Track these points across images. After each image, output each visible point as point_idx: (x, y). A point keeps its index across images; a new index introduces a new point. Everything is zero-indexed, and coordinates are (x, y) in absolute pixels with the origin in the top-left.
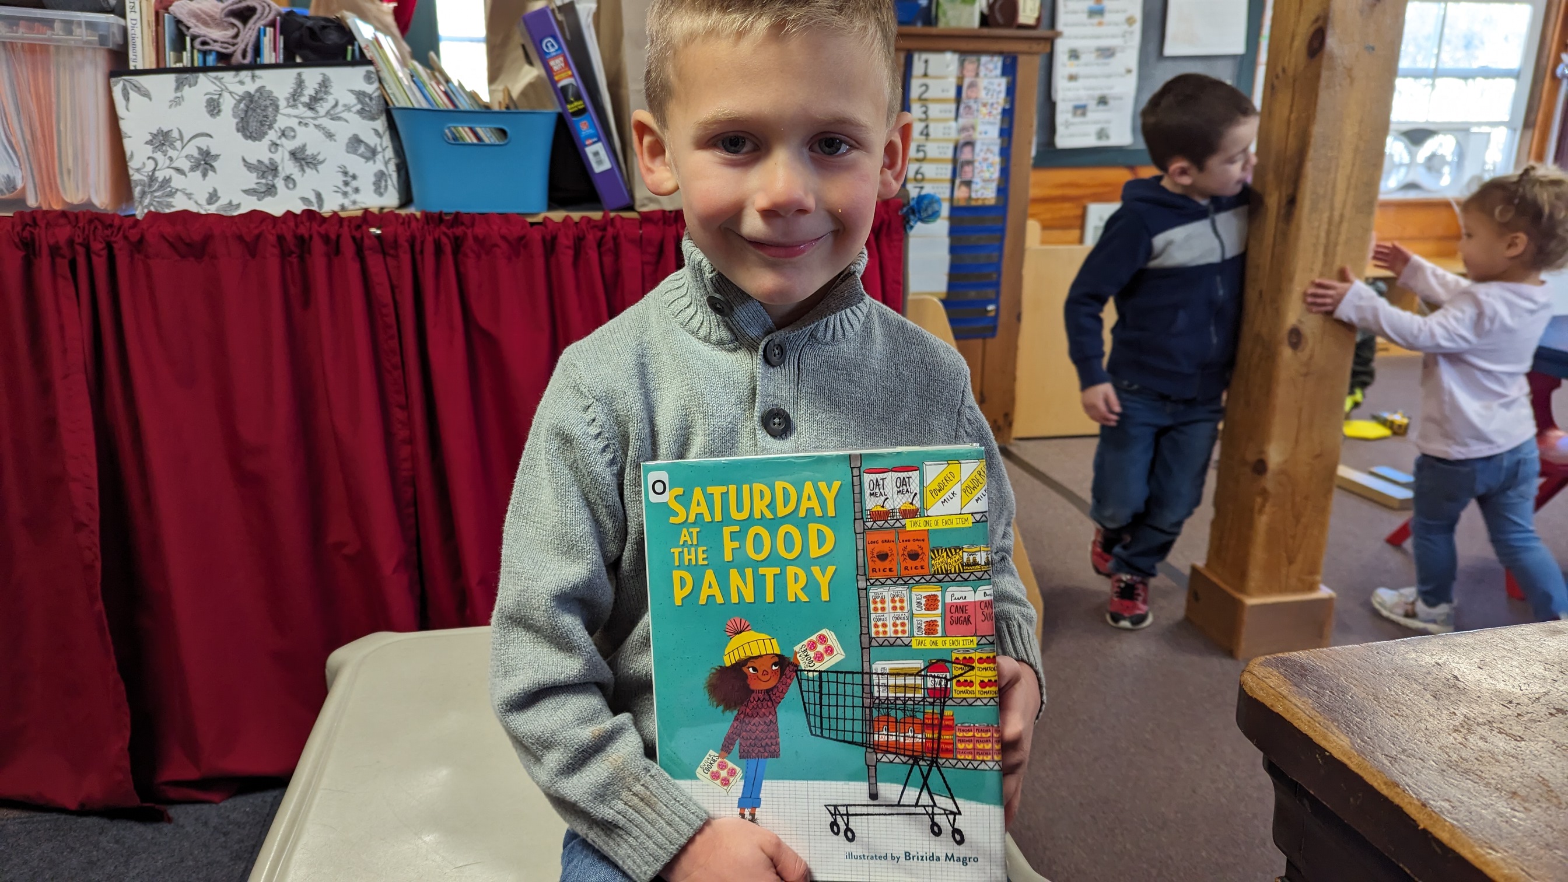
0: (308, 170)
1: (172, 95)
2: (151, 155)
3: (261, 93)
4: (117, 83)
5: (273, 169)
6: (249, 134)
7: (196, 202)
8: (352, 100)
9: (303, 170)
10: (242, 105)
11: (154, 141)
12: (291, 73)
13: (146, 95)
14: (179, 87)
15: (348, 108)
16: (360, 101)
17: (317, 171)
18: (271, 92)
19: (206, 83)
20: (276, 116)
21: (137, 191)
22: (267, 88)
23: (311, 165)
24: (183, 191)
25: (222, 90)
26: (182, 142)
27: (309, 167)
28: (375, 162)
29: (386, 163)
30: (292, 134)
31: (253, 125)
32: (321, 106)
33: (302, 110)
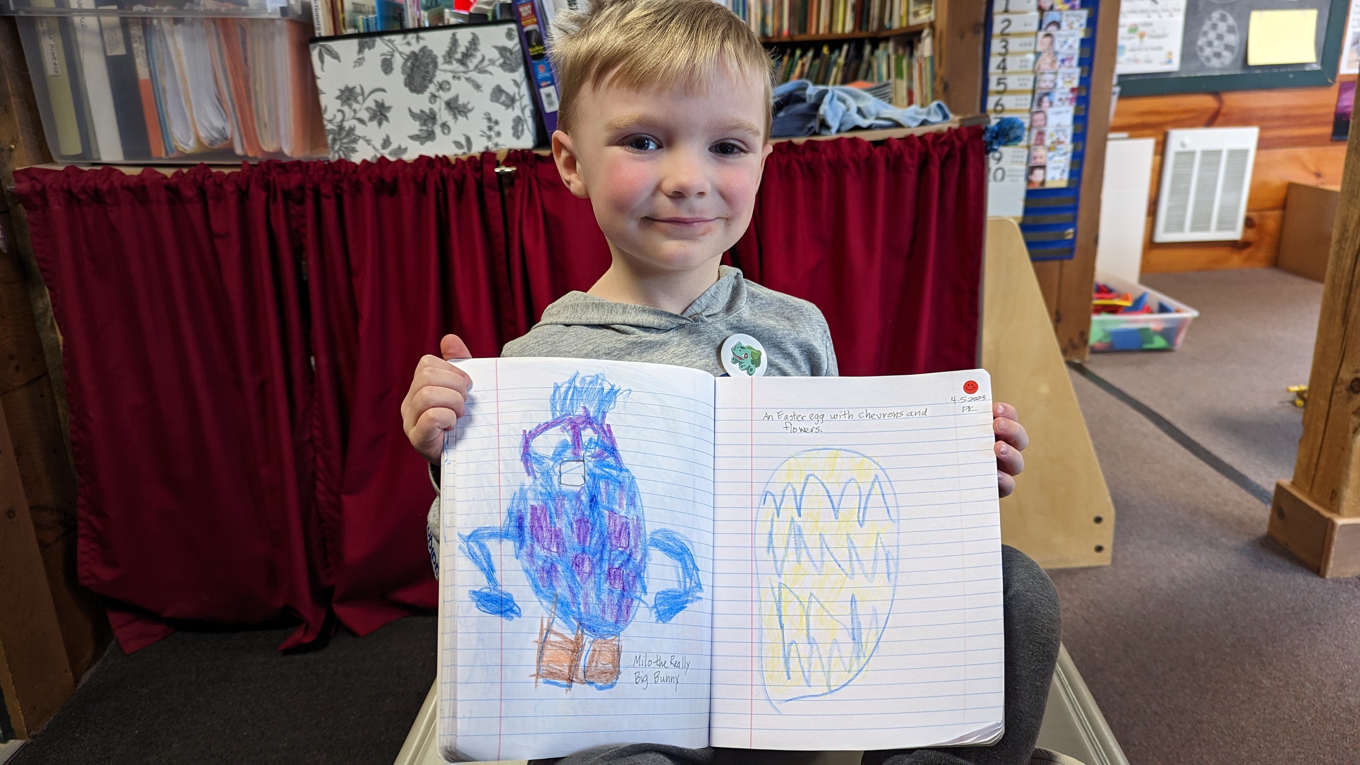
0: (460, 118)
1: (356, 56)
2: (339, 107)
3: (424, 53)
4: (314, 49)
5: (432, 118)
6: (414, 88)
7: (374, 150)
8: (496, 54)
9: (456, 118)
10: (409, 64)
11: (343, 97)
12: (447, 34)
13: (336, 57)
14: (360, 51)
15: (492, 62)
16: (502, 55)
17: (467, 118)
18: (431, 51)
19: (381, 45)
20: (435, 72)
21: (330, 137)
22: (430, 47)
23: (462, 113)
24: (364, 138)
25: (394, 51)
26: (364, 97)
28: (513, 109)
29: (523, 110)
30: (448, 87)
31: (418, 80)
32: (471, 62)
33: (456, 66)
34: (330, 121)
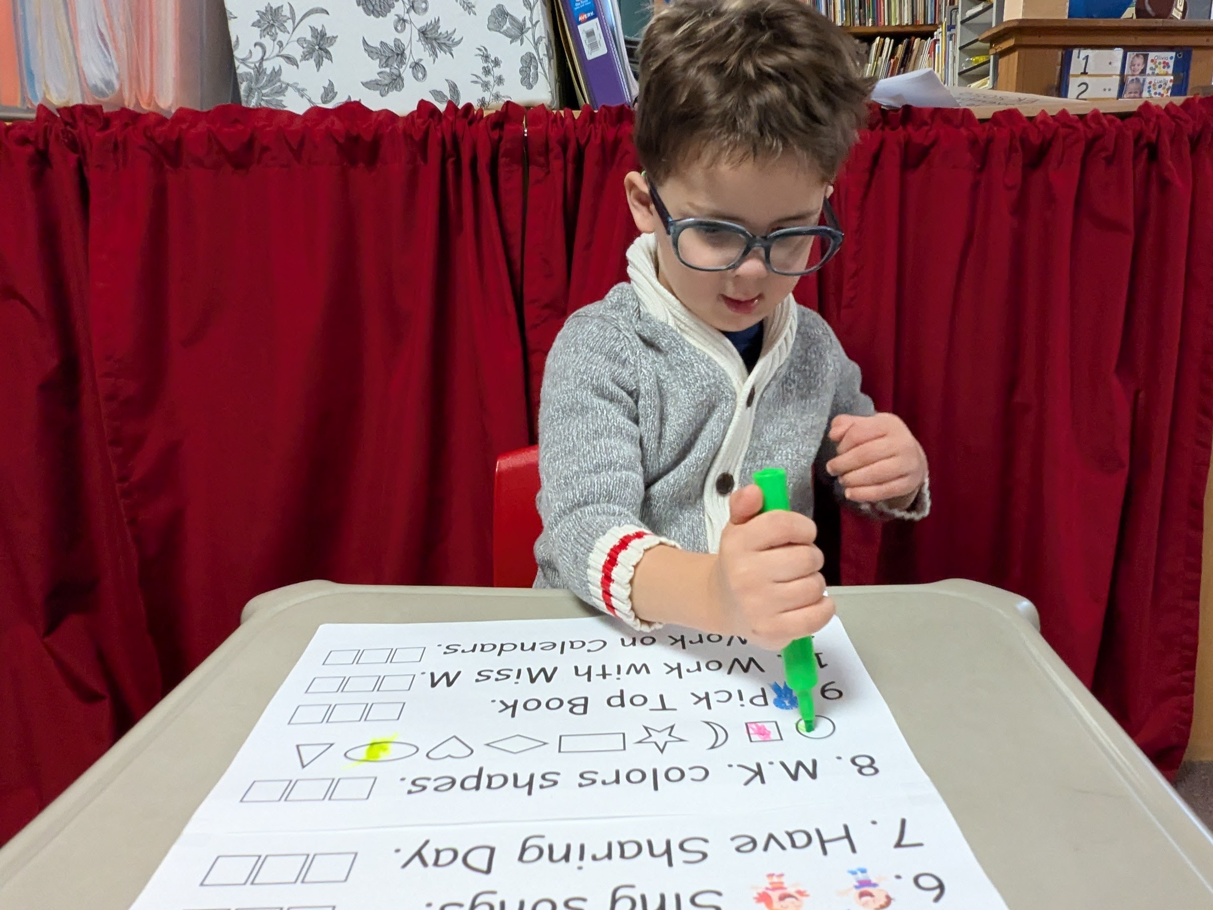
0: (441, 54)
2: (258, 40)
5: (399, 54)
6: (371, 8)
7: (310, 101)
9: (435, 54)
11: (262, 22)
17: (452, 55)
21: (243, 87)
23: (444, 47)
24: (294, 86)
26: (294, 22)
27: (442, 49)
28: (522, 42)
29: (536, 44)
30: (424, 5)
34: (244, 61)
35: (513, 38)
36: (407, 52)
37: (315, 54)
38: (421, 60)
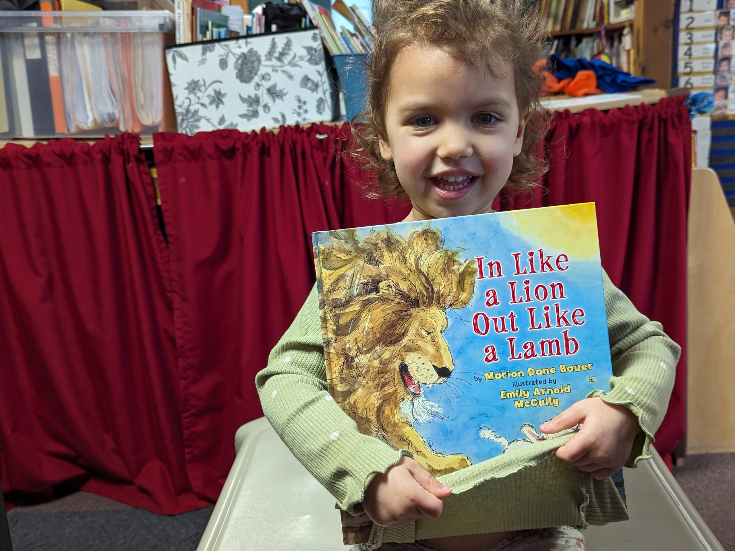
0: (278, 100)
1: (200, 57)
2: (187, 96)
3: (251, 53)
4: (169, 53)
5: (257, 101)
6: (243, 80)
7: (213, 125)
8: (304, 52)
9: (274, 100)
10: (240, 62)
11: (190, 88)
12: (269, 38)
13: (185, 59)
14: (204, 53)
15: (302, 58)
16: (309, 53)
17: (283, 100)
18: (256, 52)
19: (219, 49)
20: (259, 67)
21: (179, 119)
22: (255, 49)
23: (279, 97)
24: (205, 118)
25: (229, 53)
26: (205, 87)
27: (278, 98)
28: (317, 92)
29: (324, 93)
30: (268, 77)
31: (246, 73)
32: (286, 59)
33: (274, 62)
34: (180, 106)
35: (313, 90)
36: (261, 100)
37: (216, 102)
38: (267, 104)
